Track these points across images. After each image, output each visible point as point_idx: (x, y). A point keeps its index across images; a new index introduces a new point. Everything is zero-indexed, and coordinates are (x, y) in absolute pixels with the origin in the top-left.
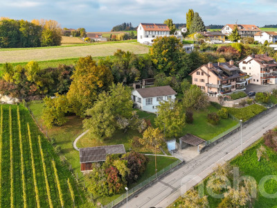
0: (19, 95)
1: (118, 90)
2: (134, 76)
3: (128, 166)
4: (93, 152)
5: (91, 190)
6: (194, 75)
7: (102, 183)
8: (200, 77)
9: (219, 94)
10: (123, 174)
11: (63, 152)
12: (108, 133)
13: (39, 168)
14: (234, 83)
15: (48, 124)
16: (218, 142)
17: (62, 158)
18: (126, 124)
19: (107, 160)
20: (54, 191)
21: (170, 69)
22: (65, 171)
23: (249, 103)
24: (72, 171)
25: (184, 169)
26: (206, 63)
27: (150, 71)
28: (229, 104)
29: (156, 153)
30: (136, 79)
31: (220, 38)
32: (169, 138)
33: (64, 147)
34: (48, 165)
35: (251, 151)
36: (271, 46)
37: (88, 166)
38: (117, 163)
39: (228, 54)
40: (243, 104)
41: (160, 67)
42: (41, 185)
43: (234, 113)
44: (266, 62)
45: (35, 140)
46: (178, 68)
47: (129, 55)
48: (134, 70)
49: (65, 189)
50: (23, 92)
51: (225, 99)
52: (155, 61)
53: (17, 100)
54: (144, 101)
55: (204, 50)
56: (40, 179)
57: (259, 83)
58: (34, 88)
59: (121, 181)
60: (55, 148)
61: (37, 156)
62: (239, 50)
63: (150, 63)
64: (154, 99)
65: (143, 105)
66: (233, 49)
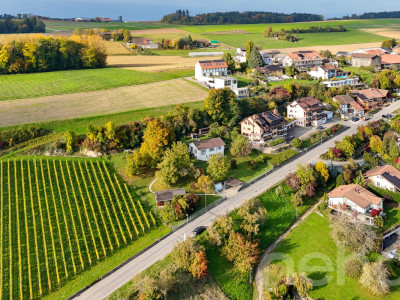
0: (102, 150)
2: (191, 127)
3: (187, 202)
4: (165, 194)
5: (165, 219)
6: (243, 124)
7: (172, 213)
8: (247, 126)
9: (262, 142)
10: (184, 207)
11: (144, 194)
12: (173, 181)
13: (130, 205)
14: (276, 130)
15: (130, 175)
16: (252, 183)
17: (144, 199)
18: (186, 173)
19: (174, 199)
20: (143, 219)
21: (222, 119)
22: (147, 207)
23: (286, 148)
24: (151, 207)
25: (225, 203)
26: (251, 115)
27: (206, 122)
28: (268, 151)
29: (207, 192)
30: (193, 130)
31: (278, 73)
32: (216, 182)
33: (144, 191)
34: (136, 203)
36: (325, 83)
37: (162, 203)
38: (181, 201)
39: (279, 96)
40: (280, 150)
41: (214, 117)
42: (134, 216)
43: (270, 159)
44: (309, 107)
45: (123, 187)
46: (230, 117)
47: (187, 109)
48: (192, 123)
49: (149, 217)
50: (104, 148)
51: (266, 146)
52: (210, 113)
53: (100, 154)
54: (199, 152)
55: (257, 94)
56: (133, 212)
57: (303, 125)
58: (112, 145)
59: (183, 212)
60: (138, 192)
61: (127, 197)
62: (291, 91)
63: (205, 115)
64: (208, 150)
65: (199, 155)
66: (285, 91)
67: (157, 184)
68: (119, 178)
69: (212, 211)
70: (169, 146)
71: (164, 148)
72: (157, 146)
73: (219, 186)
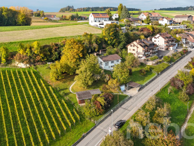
0: (30, 63)
1: (91, 58)
3: (105, 100)
4: (84, 94)
5: (87, 114)
6: (129, 47)
7: (93, 109)
8: (133, 48)
9: (144, 58)
10: (103, 104)
11: (66, 94)
12: (90, 83)
14: (151, 51)
15: (54, 79)
16: (146, 85)
17: (67, 98)
18: (99, 78)
19: (92, 98)
21: (114, 43)
22: (71, 105)
23: (160, 62)
24: (74, 104)
25: (131, 100)
26: (136, 40)
27: (104, 45)
28: (150, 63)
29: (115, 92)
30: (96, 50)
31: (139, 22)
32: (121, 84)
33: (66, 91)
34: (60, 102)
35: (164, 89)
36: (169, 27)
37: (82, 101)
38: (99, 99)
39: (145, 32)
40: (157, 63)
41: (109, 42)
42: (60, 113)
43: (153, 69)
44: (167, 38)
45: (48, 89)
46: (119, 43)
47: (91, 35)
48: (95, 45)
49: (73, 113)
50: (32, 60)
51: (148, 60)
52: (106, 39)
53: (28, 65)
54: (104, 63)
55: (132, 31)
56: (59, 109)
57: (164, 50)
58: (38, 58)
59: (102, 108)
60: (61, 93)
61: (52, 97)
62: (152, 30)
63: (103, 40)
64: (110, 62)
65: (104, 66)
66: (148, 30)
67: (75, 86)
68: (45, 82)
69: (123, 106)
70: (84, 57)
71: (80, 59)
72: (74, 57)
73: (123, 88)
